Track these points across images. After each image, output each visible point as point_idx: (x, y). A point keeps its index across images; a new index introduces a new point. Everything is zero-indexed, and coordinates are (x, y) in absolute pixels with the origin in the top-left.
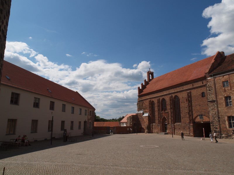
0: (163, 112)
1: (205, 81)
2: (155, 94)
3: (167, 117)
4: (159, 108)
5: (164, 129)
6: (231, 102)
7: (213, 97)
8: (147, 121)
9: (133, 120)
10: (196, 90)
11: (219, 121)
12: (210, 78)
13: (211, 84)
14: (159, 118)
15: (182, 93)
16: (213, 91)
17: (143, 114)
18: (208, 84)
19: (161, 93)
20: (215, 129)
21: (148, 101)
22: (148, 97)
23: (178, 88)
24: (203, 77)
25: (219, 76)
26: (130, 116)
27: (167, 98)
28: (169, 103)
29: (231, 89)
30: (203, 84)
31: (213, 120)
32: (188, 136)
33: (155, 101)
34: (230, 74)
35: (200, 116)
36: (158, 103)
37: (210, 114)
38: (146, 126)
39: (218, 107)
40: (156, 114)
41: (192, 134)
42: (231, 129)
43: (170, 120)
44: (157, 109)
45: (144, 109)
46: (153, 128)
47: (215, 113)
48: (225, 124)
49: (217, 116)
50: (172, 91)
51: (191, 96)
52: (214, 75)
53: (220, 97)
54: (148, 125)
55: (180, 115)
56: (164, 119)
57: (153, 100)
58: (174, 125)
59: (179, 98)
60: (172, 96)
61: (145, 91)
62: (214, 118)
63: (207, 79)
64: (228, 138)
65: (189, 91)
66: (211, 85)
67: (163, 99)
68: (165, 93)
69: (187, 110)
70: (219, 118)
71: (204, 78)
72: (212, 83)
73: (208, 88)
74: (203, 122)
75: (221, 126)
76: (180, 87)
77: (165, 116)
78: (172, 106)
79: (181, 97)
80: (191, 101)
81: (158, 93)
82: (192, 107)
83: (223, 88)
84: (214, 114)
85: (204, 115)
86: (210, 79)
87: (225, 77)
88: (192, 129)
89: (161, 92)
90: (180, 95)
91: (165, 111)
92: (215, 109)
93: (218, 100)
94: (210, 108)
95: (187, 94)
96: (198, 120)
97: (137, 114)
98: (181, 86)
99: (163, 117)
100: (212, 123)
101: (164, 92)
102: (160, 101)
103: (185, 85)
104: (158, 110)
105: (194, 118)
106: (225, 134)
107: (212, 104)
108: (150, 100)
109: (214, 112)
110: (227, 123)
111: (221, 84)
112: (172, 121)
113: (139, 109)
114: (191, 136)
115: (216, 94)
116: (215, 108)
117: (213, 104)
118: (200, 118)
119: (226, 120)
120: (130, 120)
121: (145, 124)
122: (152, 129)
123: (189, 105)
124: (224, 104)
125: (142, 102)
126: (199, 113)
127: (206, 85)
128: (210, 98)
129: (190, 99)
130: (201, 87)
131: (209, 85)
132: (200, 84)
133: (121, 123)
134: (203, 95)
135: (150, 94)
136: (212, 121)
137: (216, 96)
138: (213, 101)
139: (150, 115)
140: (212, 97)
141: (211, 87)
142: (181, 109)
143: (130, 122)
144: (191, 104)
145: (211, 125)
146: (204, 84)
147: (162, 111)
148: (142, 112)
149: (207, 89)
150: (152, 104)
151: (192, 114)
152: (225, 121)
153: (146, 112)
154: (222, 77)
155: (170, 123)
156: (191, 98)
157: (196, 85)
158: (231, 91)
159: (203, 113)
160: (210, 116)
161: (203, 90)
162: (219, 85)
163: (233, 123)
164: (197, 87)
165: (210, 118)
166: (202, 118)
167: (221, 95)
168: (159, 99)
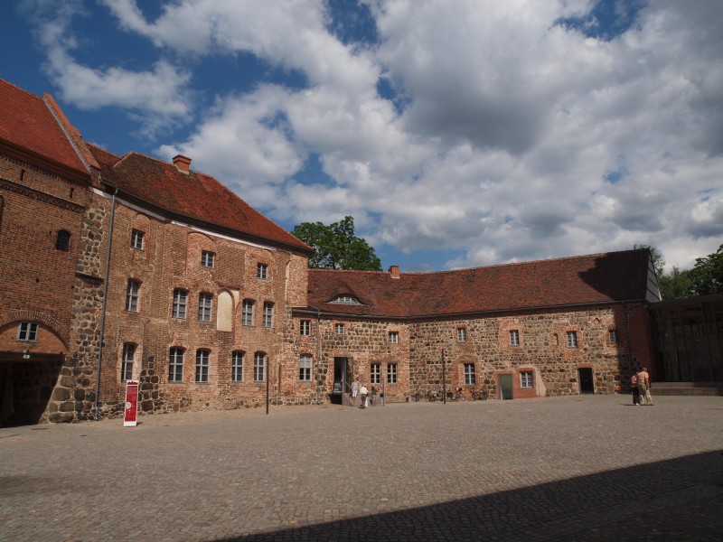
1: (82, 193)
6: (136, 298)
7: (98, 265)
10: (35, 204)
12: (101, 193)
13: (100, 215)
16: (102, 244)
18: (92, 210)
20: (79, 386)
25: (127, 204)
29: (147, 262)
30: (71, 196)
31: (81, 349)
34: (154, 218)
35: (24, 328)
37: (75, 327)
39: (104, 307)
47: (93, 326)
48: (114, 368)
49: (96, 339)
52: (118, 194)
53: (118, 274)
62: (85, 344)
63: (91, 188)
64: (117, 414)
66: (98, 218)
72: (103, 214)
73: (86, 225)
74: (33, 355)
75: (102, 374)
83: (130, 249)
84: (88, 327)
85: (43, 325)
86: (100, 197)
87: (141, 217)
92: (93, 311)
93: (110, 280)
94: (77, 302)
96: (9, 342)
100: (73, 362)
106: (108, 404)
107: (89, 290)
109: (90, 322)
110: (120, 364)
111: (128, 236)
116: (95, 305)
117: (93, 292)
118: (23, 335)
119: (119, 353)
124: (123, 300)
126: (22, 313)
127: (83, 208)
128: (86, 264)
130: (62, 204)
131: (92, 215)
132: (59, 189)
134: (61, 239)
136: (76, 355)
137: (109, 266)
138: (94, 280)
141: (98, 226)
146: (78, 201)
149: (83, 227)
152: (117, 358)
154: (134, 213)
158: (146, 268)
159: (46, 317)
160: (72, 335)
161: (65, 220)
162: (121, 234)
163: (130, 365)
164: (43, 197)
165: (72, 343)
166: (32, 336)
167: (121, 269)
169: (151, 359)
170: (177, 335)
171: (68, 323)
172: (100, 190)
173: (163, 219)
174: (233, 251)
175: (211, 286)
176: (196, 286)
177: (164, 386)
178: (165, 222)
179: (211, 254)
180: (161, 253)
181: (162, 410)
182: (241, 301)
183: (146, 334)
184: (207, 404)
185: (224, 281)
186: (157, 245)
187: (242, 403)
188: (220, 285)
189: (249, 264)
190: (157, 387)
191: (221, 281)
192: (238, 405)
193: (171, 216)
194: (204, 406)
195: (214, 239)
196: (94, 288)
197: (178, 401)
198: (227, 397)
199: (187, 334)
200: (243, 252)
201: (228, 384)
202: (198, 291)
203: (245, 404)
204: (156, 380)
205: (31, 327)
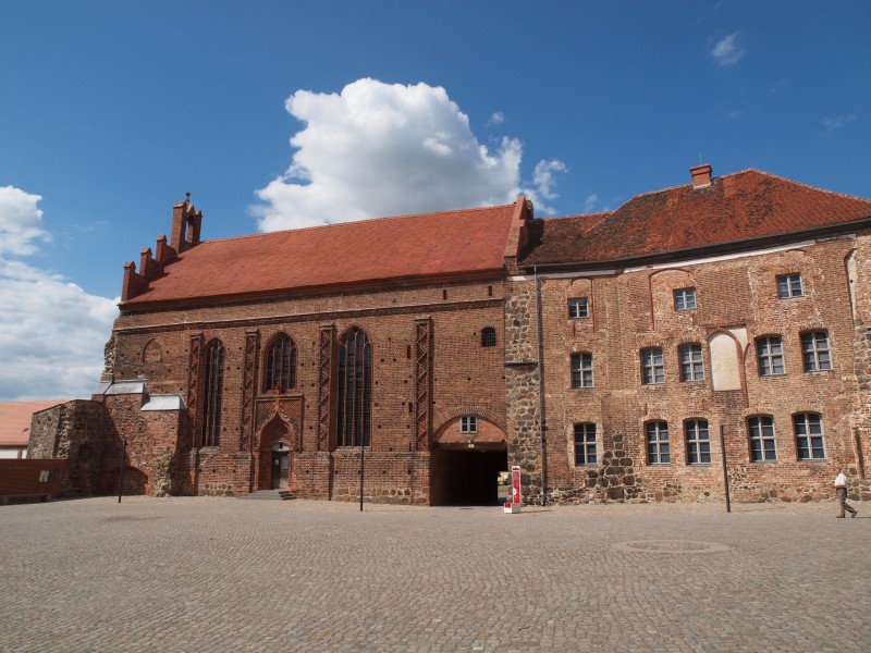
0: (274, 394)
1: (501, 287)
2: (234, 309)
3: (292, 421)
4: (250, 375)
5: (269, 474)
6: (590, 372)
7: (529, 350)
8: (166, 435)
9: (77, 427)
10: (458, 314)
11: (544, 441)
12: (521, 278)
13: (524, 300)
14: (244, 421)
15: (387, 319)
16: (530, 327)
17: (146, 398)
18: (514, 299)
19: (269, 306)
20: (524, 471)
21: (185, 336)
22: (186, 318)
23: (368, 297)
24: (499, 269)
25: (557, 276)
26: (63, 407)
27: (306, 339)
28: (316, 358)
29: (595, 329)
30: (490, 294)
31: (521, 436)
32: (404, 502)
33: (234, 342)
34: (596, 277)
35: (465, 421)
36: (248, 350)
37: (511, 415)
38: (164, 459)
39: (542, 390)
40: (231, 402)
41: (425, 496)
42: (582, 469)
43: (309, 436)
44: (240, 381)
45: (151, 375)
46: (198, 471)
47: (532, 411)
48: (564, 452)
49: (537, 423)
50: (337, 306)
51: (432, 336)
52: (541, 270)
53: (556, 352)
54: (175, 456)
55: (367, 415)
56: (277, 428)
57: (220, 334)
58: (331, 458)
59: (367, 339)
60: (334, 326)
61: (161, 290)
62: (524, 430)
63: (509, 278)
64: (572, 501)
65: (424, 316)
66: (522, 303)
67: (283, 338)
68: (295, 309)
69: (406, 394)
70: (544, 429)
71: (500, 275)
72: (528, 297)
73: (509, 315)
74: (476, 444)
75: (548, 458)
76: (381, 296)
77: (282, 416)
78: (327, 374)
79: (382, 337)
80: (431, 359)
81: (253, 307)
82: (431, 383)
83: (569, 322)
84: (526, 413)
85: (480, 418)
86: (521, 282)
87: (578, 282)
88: (427, 472)
89: (271, 301)
90: (376, 330)
91: (282, 391)
92: (531, 396)
93: (546, 362)
94: (510, 391)
95: (411, 328)
96: (454, 435)
97: (105, 396)
98: (383, 290)
99: (272, 416)
100: (514, 448)
101: (288, 304)
102: (263, 346)
103: (406, 289)
104: (246, 386)
105: (436, 426)
106: (560, 489)
107: (521, 377)
108: (202, 335)
109: (527, 408)
110: (571, 447)
111: (564, 308)
112: (319, 439)
113: (119, 368)
114: (420, 502)
115: (541, 339)
116: (531, 390)
117: (526, 378)
118: (465, 428)
119: (568, 435)
120: (60, 427)
121: (152, 452)
122: (193, 474)
123: (417, 371)
124: (568, 378)
125: (147, 338)
126: (460, 410)
127: (504, 300)
128: (515, 352)
129: (425, 348)
130: (481, 305)
131: (514, 304)
132: (478, 293)
134: (488, 337)
135: (198, 307)
136: (516, 442)
137: (541, 347)
138: (526, 366)
139: (190, 405)
140: (525, 350)
141: (524, 310)
142: (376, 389)
143: (58, 438)
144: (431, 369)
145: (510, 454)
146: (497, 296)
147: (264, 392)
148: (139, 390)
149: (505, 317)
150: (207, 358)
151: (431, 409)
152: (566, 441)
153: (165, 391)
154: (567, 282)
155: (309, 444)
156: (431, 347)
157: (459, 295)
158: (594, 336)
159: (480, 409)
160: (508, 423)
161: (488, 318)
162: (555, 309)
163: (592, 448)
164: (463, 306)
165: (510, 430)
166: (473, 428)
167: (559, 346)
168: (258, 332)
169: (618, 438)
170: (651, 407)
171: (504, 412)
172: (520, 275)
173: (612, 272)
174: (724, 274)
175: (695, 334)
176: (671, 338)
177: (640, 470)
178: (616, 275)
179: (690, 290)
180: (615, 313)
181: (639, 499)
182: (752, 341)
183: (605, 409)
184: (707, 494)
185: (715, 320)
186: (608, 305)
187: (773, 494)
188: (708, 328)
189: (758, 283)
190: (631, 471)
191: (709, 322)
192: (764, 498)
193: (620, 265)
194: (701, 496)
195: (689, 271)
196: (527, 373)
197: (661, 489)
198: (743, 484)
199: (665, 403)
200: (744, 270)
201: (742, 465)
202: (675, 344)
203: (781, 495)
204: (629, 462)
205: (470, 420)
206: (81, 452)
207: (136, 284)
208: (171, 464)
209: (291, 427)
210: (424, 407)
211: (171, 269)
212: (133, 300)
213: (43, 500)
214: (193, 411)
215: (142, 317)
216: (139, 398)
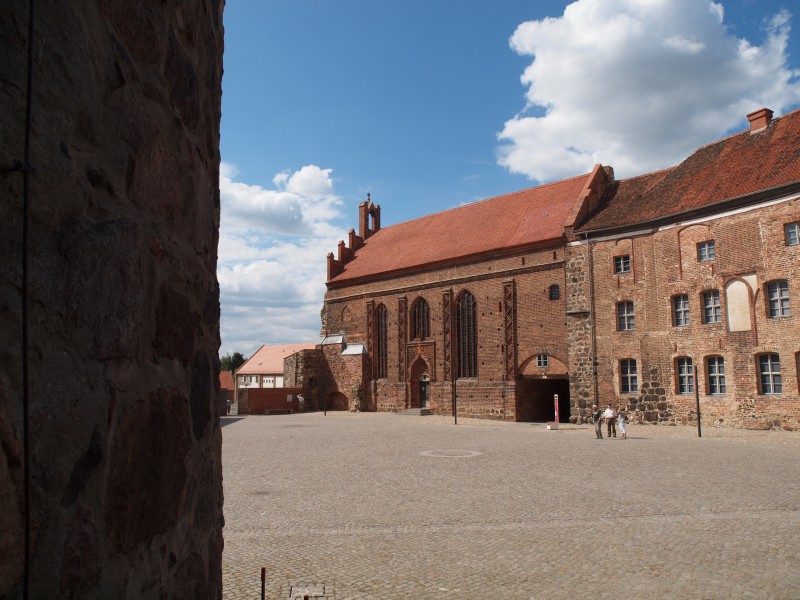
0: (417, 341)
1: (562, 252)
2: (391, 281)
3: (429, 360)
4: (403, 327)
5: (417, 398)
6: (633, 317)
7: (584, 301)
8: (356, 372)
9: (306, 367)
10: (532, 276)
11: (596, 373)
12: (577, 243)
13: (580, 260)
14: (400, 361)
15: (485, 283)
16: (585, 282)
17: (344, 346)
18: (572, 260)
19: (412, 278)
20: (581, 397)
21: (363, 302)
22: (363, 290)
23: (472, 267)
24: (560, 238)
25: (605, 238)
26: (297, 354)
27: (434, 299)
28: (441, 315)
29: (635, 281)
30: (555, 258)
31: (579, 369)
32: (499, 418)
33: (392, 305)
34: (636, 236)
35: (539, 359)
36: (400, 311)
37: (572, 353)
38: (355, 387)
39: (594, 333)
40: (393, 347)
41: (512, 414)
42: (625, 397)
43: (440, 370)
44: (397, 332)
45: (347, 330)
46: (376, 395)
47: (586, 350)
48: (611, 382)
49: (590, 359)
50: (453, 275)
51: (515, 294)
52: (591, 236)
53: (604, 302)
54: (362, 385)
55: (475, 355)
56: (420, 365)
57: (384, 300)
58: (454, 386)
59: (473, 298)
60: (451, 290)
61: (352, 270)
62: (581, 365)
63: (568, 244)
65: (509, 279)
66: (579, 263)
67: (421, 302)
68: (427, 279)
69: (498, 339)
70: (596, 364)
71: (560, 242)
72: (582, 258)
73: (569, 274)
74: (548, 376)
75: (599, 387)
76: (481, 265)
77: (423, 357)
78: (448, 325)
79: (482, 296)
80: (515, 311)
81: (402, 279)
82: (515, 330)
83: (615, 276)
84: (582, 352)
85: (550, 356)
86: (577, 246)
87: (621, 242)
88: (513, 397)
89: (412, 274)
90: (479, 291)
91: (423, 339)
92: (586, 338)
93: (597, 310)
94: (571, 334)
95: (501, 289)
96: (533, 369)
97: (322, 346)
98: (482, 261)
99: (417, 357)
100: (574, 380)
101: (423, 276)
102: (409, 307)
103: (497, 258)
104: (400, 336)
105: (520, 362)
107: (578, 323)
108: (373, 301)
109: (583, 347)
110: (616, 378)
111: (610, 265)
112: (446, 372)
113: (329, 330)
114: (509, 419)
115: (593, 292)
116: (586, 333)
117: (582, 323)
118: (540, 364)
119: (615, 369)
120: (297, 367)
121: (349, 382)
122: (373, 397)
123: (506, 321)
124: (614, 323)
125: (343, 305)
126: (536, 350)
127: (564, 262)
128: (574, 303)
129: (510, 304)
130: (548, 267)
131: (572, 265)
132: (546, 258)
133: (241, 375)
134: (554, 292)
135: (371, 282)
136: (575, 374)
137: (593, 298)
138: (582, 314)
139: (369, 350)
140: (580, 301)
141: (580, 269)
142: (480, 335)
143: (296, 373)
144: (515, 320)
145: (571, 384)
146: (560, 259)
147: (411, 340)
148: (340, 341)
149: (566, 276)
150: (377, 314)
151: (516, 350)
152: (612, 374)
153: (355, 341)
154: (613, 243)
155: (440, 377)
156: (515, 303)
157: (534, 260)
158: (634, 287)
159: (549, 349)
160: (570, 360)
161: (554, 277)
162: (603, 265)
163: (634, 379)
164: (536, 269)
165: (571, 365)
166: (545, 363)
167: (607, 297)
168: (405, 298)
169: (654, 371)
170: (679, 345)
171: (567, 351)
172: (577, 240)
173: (650, 231)
174: (738, 226)
175: (714, 282)
176: (695, 286)
177: (672, 398)
178: (653, 233)
179: (711, 243)
180: (652, 267)
181: (669, 422)
182: (761, 287)
183: (644, 347)
184: (721, 421)
185: (731, 269)
186: (645, 259)
187: (777, 423)
188: (724, 276)
189: (767, 232)
190: (664, 399)
191: (725, 271)
192: (769, 427)
193: (655, 225)
194: (717, 422)
195: (710, 225)
196: (583, 320)
197: (686, 415)
198: (751, 414)
199: (690, 342)
200: (755, 221)
201: (751, 397)
202: (698, 292)
203: (783, 425)
204: (663, 392)
205: (543, 358)
206: (311, 383)
207: (335, 267)
208: (359, 390)
209: (428, 364)
210: (511, 347)
211: (359, 253)
212: (335, 279)
213: (289, 413)
214: (371, 354)
215: (339, 291)
216: (340, 347)
